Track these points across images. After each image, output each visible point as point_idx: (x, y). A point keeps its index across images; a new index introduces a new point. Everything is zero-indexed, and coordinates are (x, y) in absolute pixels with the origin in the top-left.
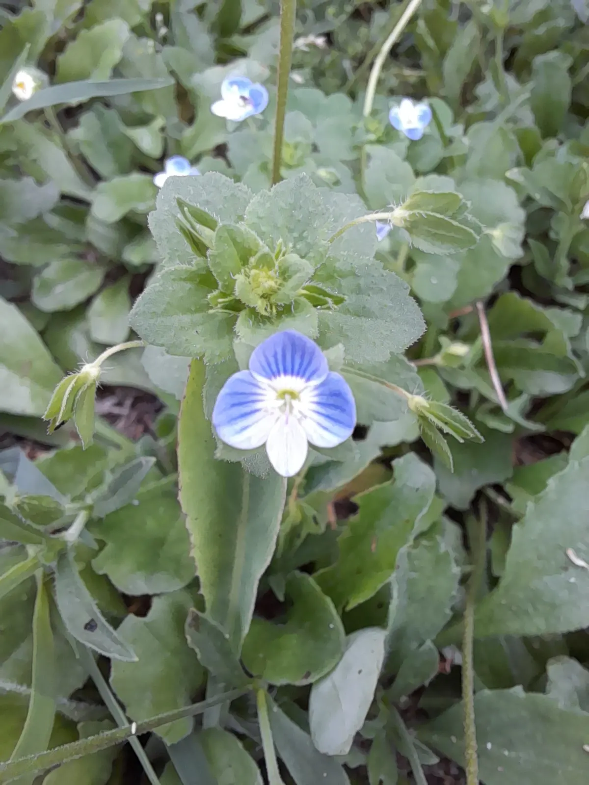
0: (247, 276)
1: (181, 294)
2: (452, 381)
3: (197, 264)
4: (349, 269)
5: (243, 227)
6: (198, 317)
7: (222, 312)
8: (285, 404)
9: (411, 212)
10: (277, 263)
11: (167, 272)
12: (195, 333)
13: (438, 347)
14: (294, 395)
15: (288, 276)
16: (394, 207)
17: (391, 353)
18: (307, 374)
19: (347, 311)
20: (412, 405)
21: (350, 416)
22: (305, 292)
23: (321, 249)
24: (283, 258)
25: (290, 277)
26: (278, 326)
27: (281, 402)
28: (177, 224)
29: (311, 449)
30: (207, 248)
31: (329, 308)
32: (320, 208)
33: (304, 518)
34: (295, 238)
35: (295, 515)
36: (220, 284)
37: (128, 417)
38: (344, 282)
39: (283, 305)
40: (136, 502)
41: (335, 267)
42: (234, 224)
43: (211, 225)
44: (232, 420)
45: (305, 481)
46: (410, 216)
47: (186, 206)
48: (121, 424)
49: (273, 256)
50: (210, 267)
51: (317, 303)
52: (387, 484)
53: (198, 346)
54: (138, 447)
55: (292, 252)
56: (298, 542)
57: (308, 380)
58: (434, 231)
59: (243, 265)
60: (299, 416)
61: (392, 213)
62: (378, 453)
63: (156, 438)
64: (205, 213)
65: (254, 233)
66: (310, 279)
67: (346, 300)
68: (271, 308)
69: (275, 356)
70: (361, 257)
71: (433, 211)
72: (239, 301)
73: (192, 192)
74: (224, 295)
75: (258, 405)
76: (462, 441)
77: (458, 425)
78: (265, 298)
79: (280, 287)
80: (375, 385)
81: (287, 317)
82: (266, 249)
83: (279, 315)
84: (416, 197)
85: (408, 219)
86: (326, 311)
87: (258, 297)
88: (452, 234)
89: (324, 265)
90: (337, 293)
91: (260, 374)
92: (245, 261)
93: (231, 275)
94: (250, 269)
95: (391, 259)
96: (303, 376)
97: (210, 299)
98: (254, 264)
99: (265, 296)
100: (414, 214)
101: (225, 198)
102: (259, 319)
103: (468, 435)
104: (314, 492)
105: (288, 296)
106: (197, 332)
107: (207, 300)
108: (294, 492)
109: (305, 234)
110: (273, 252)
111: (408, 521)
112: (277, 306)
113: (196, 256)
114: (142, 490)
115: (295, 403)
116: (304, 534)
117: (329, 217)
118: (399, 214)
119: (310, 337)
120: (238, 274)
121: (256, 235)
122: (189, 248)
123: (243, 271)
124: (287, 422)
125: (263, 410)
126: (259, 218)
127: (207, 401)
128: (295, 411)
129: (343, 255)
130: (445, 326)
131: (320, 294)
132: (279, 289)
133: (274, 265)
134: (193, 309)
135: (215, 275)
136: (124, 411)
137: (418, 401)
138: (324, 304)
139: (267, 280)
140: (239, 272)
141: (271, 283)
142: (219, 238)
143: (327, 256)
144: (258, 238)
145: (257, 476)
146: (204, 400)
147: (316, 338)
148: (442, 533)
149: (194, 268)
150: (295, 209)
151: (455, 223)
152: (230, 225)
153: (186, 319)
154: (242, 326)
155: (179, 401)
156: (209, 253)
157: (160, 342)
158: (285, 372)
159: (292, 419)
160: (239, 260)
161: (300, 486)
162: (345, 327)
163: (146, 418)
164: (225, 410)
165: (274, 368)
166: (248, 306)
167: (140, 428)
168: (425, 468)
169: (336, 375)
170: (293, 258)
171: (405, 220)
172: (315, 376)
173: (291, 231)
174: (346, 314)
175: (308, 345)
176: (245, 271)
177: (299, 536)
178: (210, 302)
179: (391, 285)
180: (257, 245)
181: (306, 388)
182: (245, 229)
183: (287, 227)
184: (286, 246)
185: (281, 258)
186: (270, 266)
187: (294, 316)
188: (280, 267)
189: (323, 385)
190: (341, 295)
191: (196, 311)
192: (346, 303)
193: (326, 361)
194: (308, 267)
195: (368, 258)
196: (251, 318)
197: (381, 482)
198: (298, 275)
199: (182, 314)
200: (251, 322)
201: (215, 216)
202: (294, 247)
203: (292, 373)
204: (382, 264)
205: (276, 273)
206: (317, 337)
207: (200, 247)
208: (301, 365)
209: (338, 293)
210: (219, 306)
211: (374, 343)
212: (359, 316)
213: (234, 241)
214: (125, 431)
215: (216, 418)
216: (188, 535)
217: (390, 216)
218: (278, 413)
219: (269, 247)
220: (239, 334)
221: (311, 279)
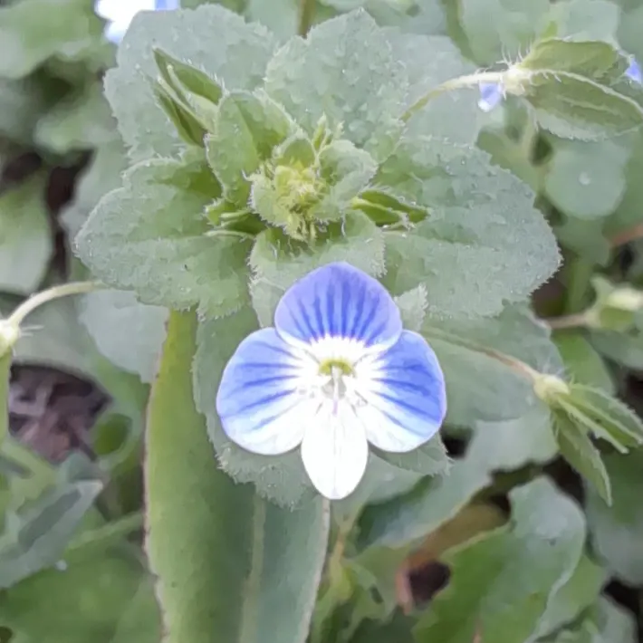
0: (269, 176)
1: (161, 206)
2: (615, 356)
3: (188, 156)
4: (435, 164)
5: (262, 96)
6: (186, 242)
7: (228, 235)
8: (332, 383)
9: (537, 72)
10: (317, 156)
11: (137, 170)
12: (183, 269)
13: (591, 296)
14: (345, 368)
15: (335, 176)
16: (509, 64)
17: (505, 302)
18: (368, 334)
19: (432, 234)
20: (540, 390)
21: (437, 402)
22: (363, 202)
23: (388, 132)
24: (326, 147)
25: (338, 178)
26: (318, 258)
27: (327, 379)
28: (156, 92)
29: (373, 456)
30: (205, 132)
31: (402, 228)
32: (387, 66)
33: (357, 591)
34: (346, 113)
35: (341, 587)
36: (225, 187)
37: (42, 420)
38: (426, 186)
39: (328, 224)
40: (62, 565)
41: (411, 161)
42: (247, 92)
43: (212, 94)
44: (247, 407)
45: (357, 530)
46: (534, 78)
47: (170, 63)
48: (30, 432)
49: (312, 143)
50: (209, 162)
51: (382, 220)
52: (500, 531)
53: (189, 290)
54: (62, 473)
55: (342, 137)
56: (347, 634)
57: (369, 343)
58: (573, 102)
59: (263, 158)
60: (354, 400)
61: (505, 73)
62: (484, 481)
63: (93, 456)
64: (200, 73)
65: (280, 106)
66: (370, 180)
67: (429, 215)
68: (308, 228)
69: (317, 304)
70: (455, 145)
71: (572, 70)
72: (257, 216)
73: (176, 38)
74: (230, 207)
75: (288, 385)
76: (624, 450)
77: (617, 423)
78: (299, 212)
79: (321, 194)
80: (479, 359)
81: (334, 242)
82: (300, 134)
83: (321, 239)
84: (543, 49)
85: (531, 83)
86: (397, 233)
87: (287, 211)
88: (602, 108)
89: (394, 157)
90: (415, 203)
91: (293, 334)
92: (265, 152)
93: (244, 173)
94: (274, 167)
95: (507, 141)
96: (359, 338)
97: (209, 213)
98: (280, 156)
99: (298, 209)
100: (541, 75)
101: (231, 47)
102: (287, 246)
103: (635, 441)
104: (373, 548)
105: (337, 209)
106: (186, 266)
107: (204, 215)
108: (339, 547)
109: (364, 108)
110: (311, 136)
111: (536, 597)
112: (318, 225)
113: (185, 144)
114: (72, 545)
115: (347, 380)
116: (356, 619)
117: (401, 80)
118: (516, 75)
119: (372, 275)
120: (256, 173)
121: (283, 109)
122: (174, 131)
123: (262, 167)
124: (335, 411)
125: (297, 391)
126: (288, 81)
127: (199, 381)
128: (349, 393)
129: (425, 142)
130: (605, 258)
131: (387, 205)
132: (321, 197)
133: (313, 159)
134: (180, 230)
135: (217, 174)
136: (36, 409)
137: (550, 383)
138: (394, 222)
139: (302, 183)
140: (256, 170)
141: (307, 189)
142: (224, 115)
143: (399, 143)
144: (287, 115)
145: (282, 506)
146: (195, 379)
147: (380, 276)
148: (601, 625)
149: (183, 164)
150: (345, 67)
151: (606, 90)
152: (243, 94)
153: (170, 245)
154: (261, 257)
155: (148, 386)
156: (208, 138)
157: (127, 284)
158: (333, 332)
159: (343, 405)
160: (256, 151)
161: (349, 537)
162: (428, 260)
163: (77, 422)
164: (236, 391)
165: (314, 325)
166: (270, 225)
167: (64, 440)
168: (567, 504)
169: (414, 336)
170: (344, 147)
171: (527, 86)
172: (380, 338)
173: (340, 103)
174: (429, 238)
175: (369, 288)
176: (266, 168)
177: (346, 624)
178: (209, 219)
179: (504, 191)
180: (286, 127)
181: (366, 356)
182: (267, 101)
183: (333, 97)
184: (332, 126)
185: (324, 148)
186: (307, 161)
187: (346, 242)
188: (322, 162)
189: (391, 351)
190: (423, 208)
191: (186, 233)
192: (429, 220)
193: (398, 312)
194: (369, 163)
195: (466, 145)
196: (276, 244)
197: (491, 527)
198: (352, 175)
199: (162, 238)
200: (276, 251)
201: (216, 78)
202: (346, 127)
203: (344, 333)
204: (489, 156)
205: (316, 172)
206: (382, 274)
207: (191, 129)
208: (357, 319)
209: (418, 203)
210: (223, 224)
211: (476, 284)
212: (451, 241)
213: (248, 119)
214: (36, 446)
215: (223, 404)
216: (158, 613)
217: (501, 79)
218: (320, 396)
219: (305, 129)
220: (256, 270)
221: (373, 181)
